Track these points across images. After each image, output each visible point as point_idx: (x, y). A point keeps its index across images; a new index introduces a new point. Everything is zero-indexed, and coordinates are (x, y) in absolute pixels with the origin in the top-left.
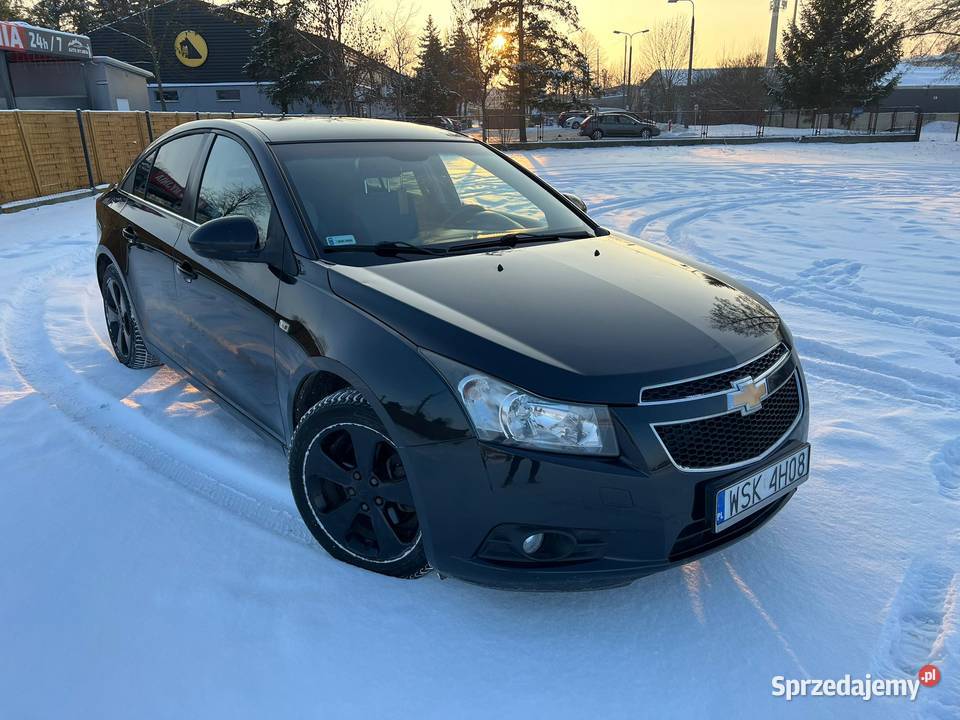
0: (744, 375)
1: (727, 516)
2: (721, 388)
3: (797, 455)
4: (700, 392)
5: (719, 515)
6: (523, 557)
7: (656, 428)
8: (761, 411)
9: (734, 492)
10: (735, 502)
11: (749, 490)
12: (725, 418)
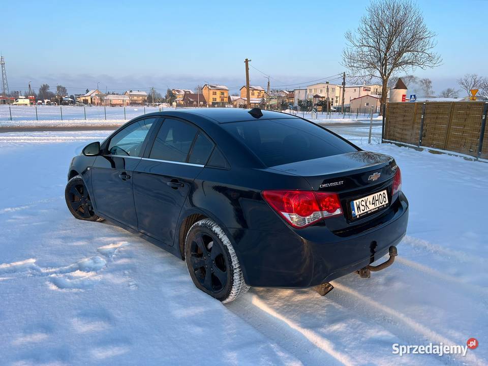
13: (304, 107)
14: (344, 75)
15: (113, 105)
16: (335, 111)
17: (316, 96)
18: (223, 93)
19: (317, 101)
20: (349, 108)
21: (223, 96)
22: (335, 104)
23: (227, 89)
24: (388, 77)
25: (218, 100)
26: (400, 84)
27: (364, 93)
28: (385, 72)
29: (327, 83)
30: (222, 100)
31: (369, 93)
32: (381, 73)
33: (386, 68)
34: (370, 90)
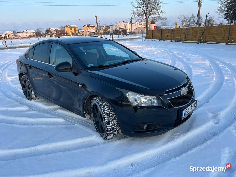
0: (183, 87)
1: (184, 116)
2: (180, 90)
3: (195, 102)
4: (176, 91)
5: (182, 116)
6: (143, 130)
7: (169, 99)
8: (187, 94)
9: (185, 111)
10: (185, 113)
11: (187, 111)
12: (181, 96)
13: (115, 33)
14: (131, 19)
15: (23, 38)
16: (129, 34)
17: (120, 28)
18: (75, 29)
19: (120, 30)
20: (134, 32)
21: (75, 30)
22: (128, 31)
23: (77, 27)
24: (148, 19)
25: (73, 32)
26: (153, 22)
27: (140, 26)
28: (147, 17)
29: (124, 22)
30: (75, 32)
31: (142, 26)
32: (145, 18)
33: (147, 16)
34: (142, 24)
